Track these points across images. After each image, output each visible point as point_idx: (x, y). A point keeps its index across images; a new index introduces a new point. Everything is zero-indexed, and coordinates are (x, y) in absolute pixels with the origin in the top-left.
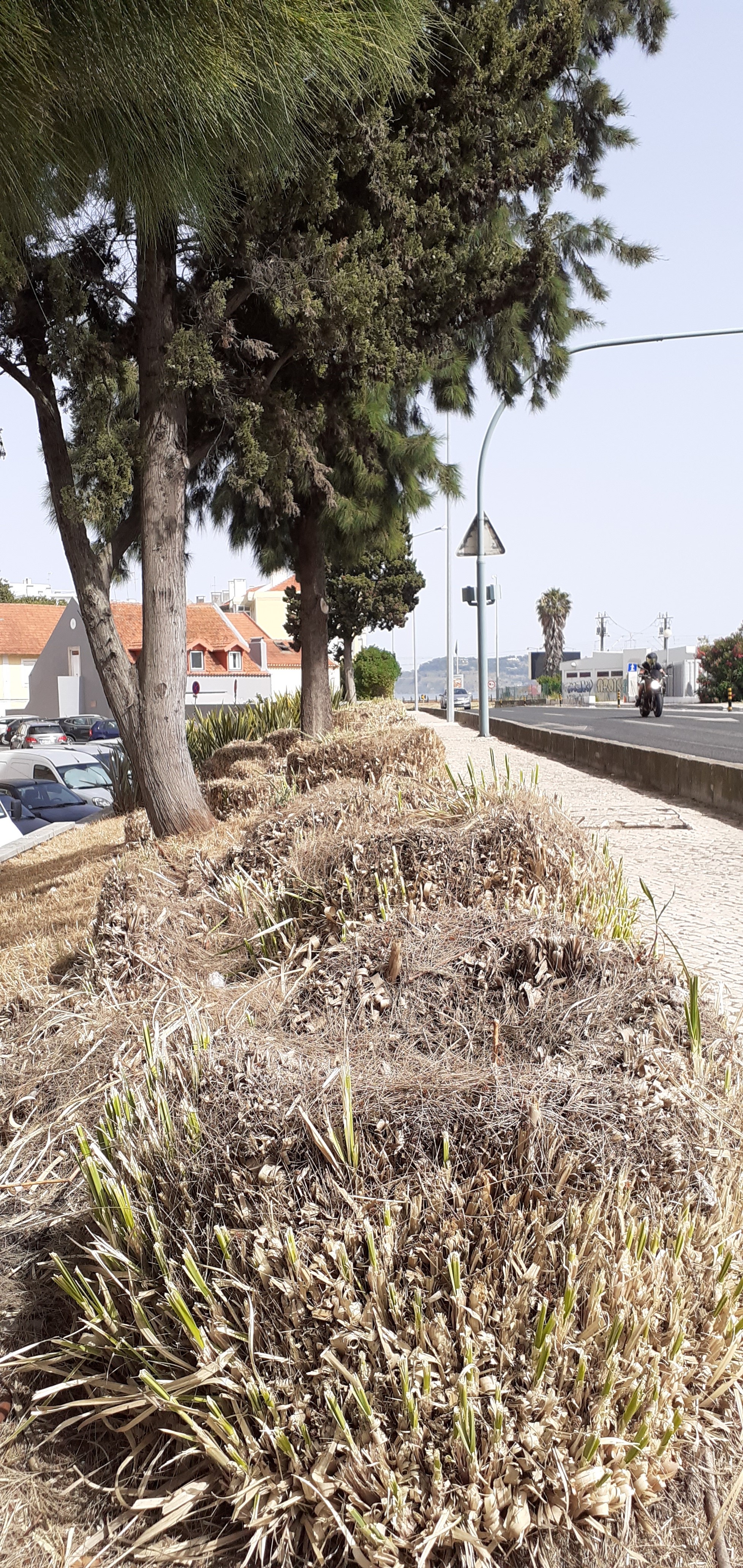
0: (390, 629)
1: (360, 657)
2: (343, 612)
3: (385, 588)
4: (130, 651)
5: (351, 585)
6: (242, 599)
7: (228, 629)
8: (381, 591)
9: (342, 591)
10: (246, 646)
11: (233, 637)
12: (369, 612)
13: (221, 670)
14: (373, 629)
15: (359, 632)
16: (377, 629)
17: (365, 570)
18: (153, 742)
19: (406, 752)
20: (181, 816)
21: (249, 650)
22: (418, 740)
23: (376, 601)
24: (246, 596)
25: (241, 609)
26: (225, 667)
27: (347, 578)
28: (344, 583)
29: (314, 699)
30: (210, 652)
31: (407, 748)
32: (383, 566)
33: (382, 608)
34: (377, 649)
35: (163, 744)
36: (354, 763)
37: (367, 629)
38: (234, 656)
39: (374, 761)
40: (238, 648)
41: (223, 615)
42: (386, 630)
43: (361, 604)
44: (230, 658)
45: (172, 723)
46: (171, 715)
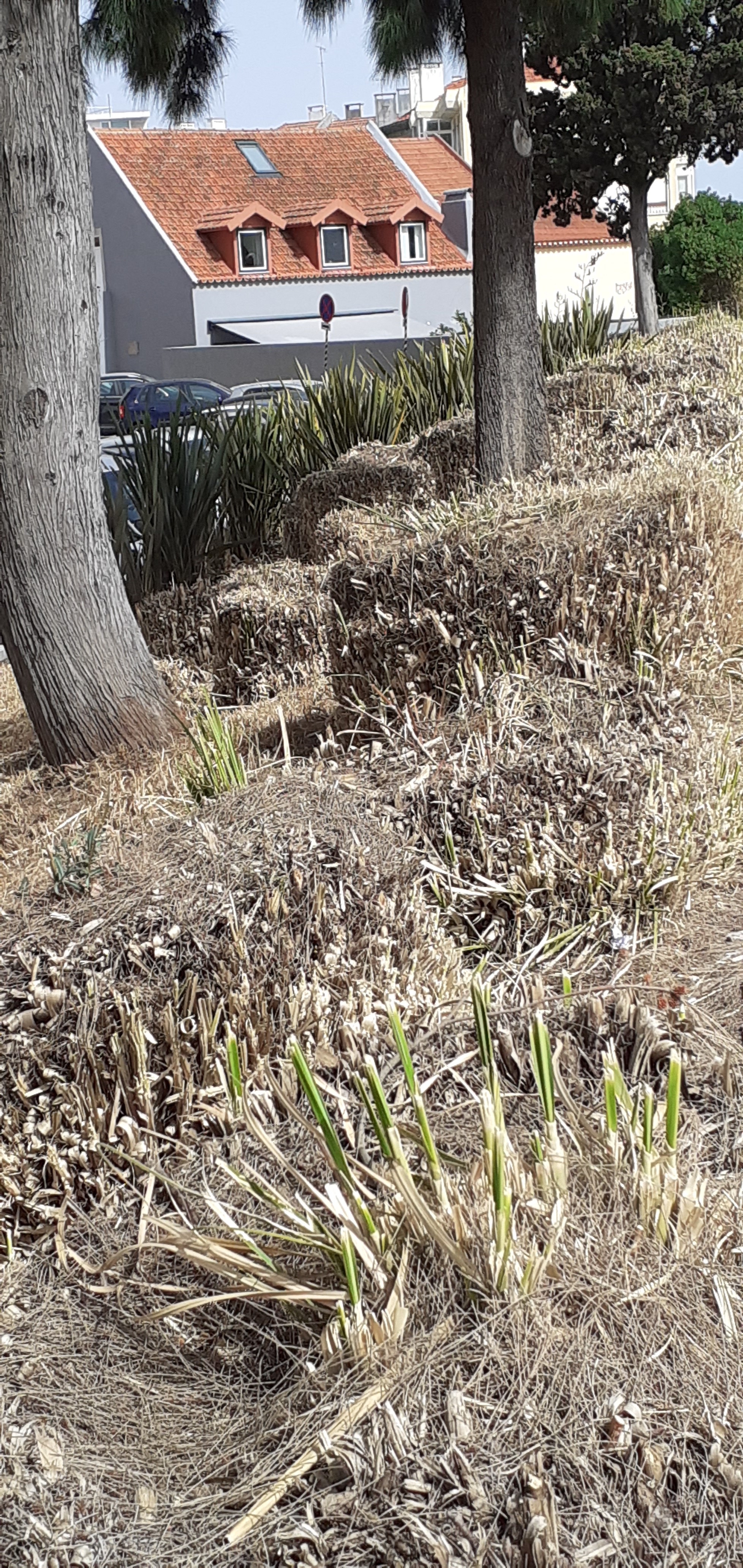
0: (729, 160)
1: (678, 218)
2: (627, 128)
3: (716, 67)
4: (200, 233)
5: (642, 65)
6: (433, 106)
7: (400, 175)
8: (707, 75)
9: (623, 81)
10: (433, 207)
11: (409, 191)
12: (683, 123)
13: (385, 264)
14: (691, 163)
15: (661, 172)
16: (702, 161)
17: (672, 30)
18: (23, 537)
19: (619, 560)
20: (99, 714)
21: (441, 218)
22: (654, 526)
23: (698, 100)
24: (442, 98)
25: (432, 126)
26: (394, 257)
27: (634, 50)
28: (627, 62)
29: (502, 361)
30: (360, 227)
31: (621, 549)
32: (713, 20)
33: (710, 114)
34: (713, 198)
35: (48, 541)
36: (485, 595)
37: (677, 164)
38: (411, 231)
39: (534, 588)
40: (420, 216)
41: (388, 145)
42: (720, 161)
43: (663, 108)
44: (403, 237)
45: (64, 490)
46: (62, 469)
